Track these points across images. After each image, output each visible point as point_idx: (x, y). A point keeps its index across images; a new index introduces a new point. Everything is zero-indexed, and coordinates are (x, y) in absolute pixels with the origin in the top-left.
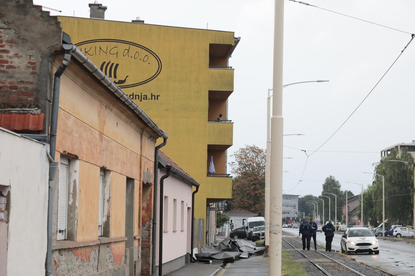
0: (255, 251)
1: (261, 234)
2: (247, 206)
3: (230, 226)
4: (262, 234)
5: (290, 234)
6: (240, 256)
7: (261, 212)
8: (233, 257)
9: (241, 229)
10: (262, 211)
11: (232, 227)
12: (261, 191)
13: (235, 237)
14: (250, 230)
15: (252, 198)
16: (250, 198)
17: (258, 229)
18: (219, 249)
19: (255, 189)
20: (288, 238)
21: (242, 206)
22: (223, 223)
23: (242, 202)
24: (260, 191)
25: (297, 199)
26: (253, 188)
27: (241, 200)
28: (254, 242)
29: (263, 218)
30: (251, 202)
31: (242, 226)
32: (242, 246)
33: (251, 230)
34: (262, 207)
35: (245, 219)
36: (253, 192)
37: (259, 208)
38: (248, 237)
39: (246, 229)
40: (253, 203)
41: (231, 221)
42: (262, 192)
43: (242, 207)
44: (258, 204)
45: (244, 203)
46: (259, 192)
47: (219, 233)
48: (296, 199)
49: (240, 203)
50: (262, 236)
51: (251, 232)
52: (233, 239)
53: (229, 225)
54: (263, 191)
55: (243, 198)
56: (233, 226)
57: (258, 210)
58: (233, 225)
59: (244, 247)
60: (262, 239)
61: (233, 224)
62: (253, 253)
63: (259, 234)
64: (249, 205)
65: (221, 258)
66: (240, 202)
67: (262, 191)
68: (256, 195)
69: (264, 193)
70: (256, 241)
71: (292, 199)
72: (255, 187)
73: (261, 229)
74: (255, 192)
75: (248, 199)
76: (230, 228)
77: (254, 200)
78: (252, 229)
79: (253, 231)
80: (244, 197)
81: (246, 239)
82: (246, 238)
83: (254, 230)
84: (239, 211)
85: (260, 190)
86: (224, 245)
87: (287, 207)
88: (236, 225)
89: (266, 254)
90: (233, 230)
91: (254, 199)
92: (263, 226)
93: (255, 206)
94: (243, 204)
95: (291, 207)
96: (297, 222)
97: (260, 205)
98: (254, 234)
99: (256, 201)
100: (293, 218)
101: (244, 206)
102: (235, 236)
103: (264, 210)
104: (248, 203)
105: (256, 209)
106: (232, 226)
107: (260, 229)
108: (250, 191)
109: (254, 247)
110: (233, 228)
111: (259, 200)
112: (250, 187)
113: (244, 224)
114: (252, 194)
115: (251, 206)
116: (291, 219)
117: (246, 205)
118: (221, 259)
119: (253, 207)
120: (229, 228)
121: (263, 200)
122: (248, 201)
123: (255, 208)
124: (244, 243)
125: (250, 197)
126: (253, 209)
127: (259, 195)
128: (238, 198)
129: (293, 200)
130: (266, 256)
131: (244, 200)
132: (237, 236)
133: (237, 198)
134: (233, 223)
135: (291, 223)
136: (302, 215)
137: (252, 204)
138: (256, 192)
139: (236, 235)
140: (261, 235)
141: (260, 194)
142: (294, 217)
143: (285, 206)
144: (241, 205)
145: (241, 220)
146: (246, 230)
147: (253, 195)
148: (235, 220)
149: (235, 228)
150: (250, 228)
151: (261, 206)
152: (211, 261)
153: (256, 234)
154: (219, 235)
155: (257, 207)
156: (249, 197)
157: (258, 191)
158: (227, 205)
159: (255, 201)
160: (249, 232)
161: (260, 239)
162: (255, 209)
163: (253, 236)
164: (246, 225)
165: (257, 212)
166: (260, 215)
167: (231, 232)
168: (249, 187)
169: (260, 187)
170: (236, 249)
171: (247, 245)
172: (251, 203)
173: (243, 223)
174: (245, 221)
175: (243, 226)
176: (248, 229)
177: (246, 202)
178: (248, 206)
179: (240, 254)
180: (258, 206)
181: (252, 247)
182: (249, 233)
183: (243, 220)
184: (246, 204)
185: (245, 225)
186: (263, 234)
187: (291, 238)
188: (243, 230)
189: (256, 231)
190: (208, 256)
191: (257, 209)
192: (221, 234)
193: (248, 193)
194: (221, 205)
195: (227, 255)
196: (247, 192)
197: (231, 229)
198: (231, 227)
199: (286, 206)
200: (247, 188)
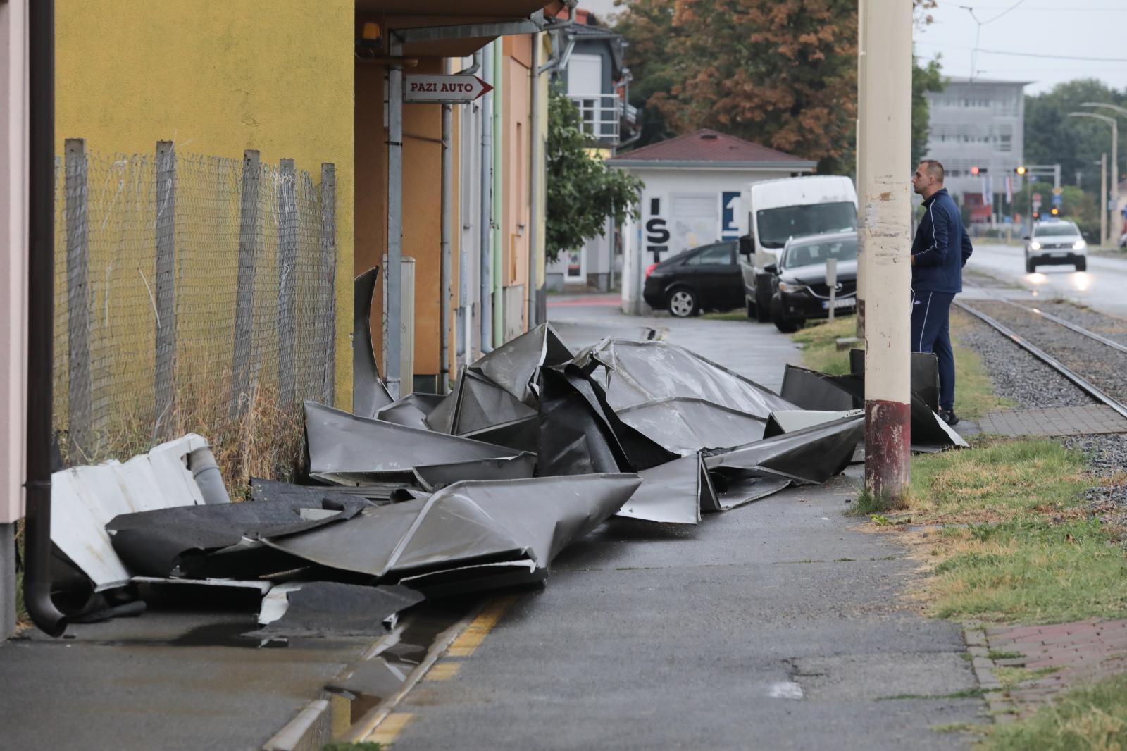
0: (775, 448)
1: (831, 282)
2: (752, 119)
3: (645, 233)
4: (838, 281)
5: (998, 277)
6: (624, 511)
7: (832, 152)
8: (516, 554)
9: (710, 255)
10: (841, 147)
11: (658, 237)
12: (836, 29)
13: (673, 304)
14: (764, 256)
15: (784, 75)
16: (769, 74)
17: (814, 253)
18: (456, 429)
19: (799, 21)
20: (1005, 306)
21: (723, 119)
22: (602, 218)
23: (728, 94)
24: (827, 34)
25: (1018, 101)
26: (789, 17)
27: (718, 84)
28: (788, 337)
29: (847, 180)
30: (777, 96)
31: (718, 234)
32: (660, 399)
33: (774, 256)
34: (844, 125)
35: (738, 194)
36: (789, 37)
37: (820, 131)
38: (750, 302)
39: (743, 252)
40: (789, 100)
41: (655, 205)
42: (839, 37)
43: (723, 125)
44: (818, 110)
45: (738, 100)
46: (820, 40)
47: (593, 278)
48: (1014, 101)
49: (714, 103)
50: (838, 295)
51: (772, 270)
52: (666, 312)
53: (640, 232)
54: (847, 33)
55: (729, 75)
56: (666, 235)
57: (817, 144)
58: (667, 227)
59: (676, 413)
60: (842, 312)
61: (663, 222)
62: (753, 464)
63: (820, 286)
64: (766, 112)
65: (392, 564)
66: (714, 98)
67: (841, 33)
68: (803, 53)
69: (853, 40)
70: (802, 327)
71: (992, 103)
72: (797, 9)
73: (834, 250)
74: (796, 37)
75: (759, 79)
76: (650, 249)
77: (797, 86)
78: (779, 253)
79: (783, 264)
80: (737, 71)
81: (744, 312)
82: (740, 303)
83: (792, 261)
84: (705, 142)
85: (830, 23)
86: (501, 388)
87: (966, 140)
88: (684, 230)
89: (871, 483)
90: (664, 256)
91: (796, 79)
92: (847, 233)
93: (801, 118)
94: (727, 111)
95: (986, 140)
96: (1018, 217)
97: (829, 114)
98: (790, 283)
99: (807, 91)
100: (996, 196)
101: (733, 120)
102: (679, 295)
103: (853, 144)
104: (756, 100)
105: (803, 136)
106: (660, 235)
107: (826, 253)
108: (769, 30)
109: (761, 405)
110: (665, 249)
111: (822, 85)
112: (770, 10)
113: (731, 225)
114: (782, 49)
115: (775, 116)
116: (988, 200)
117: (749, 115)
118: (392, 578)
119: (786, 122)
120: (640, 248)
121: (846, 84)
122: (756, 91)
123: (801, 129)
124: (676, 374)
125: (773, 69)
126: (787, 136)
127: (820, 55)
128: (701, 77)
129: (995, 106)
130: (875, 510)
131: (737, 83)
132: (688, 298)
133: (697, 73)
134: (663, 214)
135: (989, 220)
136: (1041, 179)
137: (781, 106)
138: (804, 38)
139: (685, 289)
140: (833, 292)
141: (826, 47)
142: (1000, 190)
143: (958, 137)
144: (718, 112)
145: (714, 198)
146: (742, 259)
147: (789, 54)
148: (676, 197)
149: (674, 248)
150: (763, 245)
151: (833, 117)
152: (273, 608)
153: (799, 282)
154: (595, 289)
155: (808, 122)
156: (763, 69)
157: (816, 32)
158: (636, 116)
159: (798, 93)
160: (759, 271)
161: (824, 314)
162: (801, 139)
163: (784, 295)
164: (741, 226)
165: (812, 154)
166: (826, 168)
167: (653, 274)
168: (762, 11)
169: (828, 10)
170: (578, 444)
171: (698, 392)
172: (774, 104)
173: (728, 216)
174: (734, 203)
175: (728, 233)
176: (753, 250)
177: (749, 96)
178: (758, 119)
179: (625, 496)
180: (817, 118)
181: (746, 409)
182: (760, 278)
183: (728, 197)
184: (748, 105)
185: (736, 229)
186: (849, 284)
187: (1017, 301)
188: (726, 261)
189: (800, 265)
190: (247, 542)
191: (810, 137)
192: (603, 283)
193: (756, 45)
194: (603, 113)
195: (462, 524)
196: (755, 37)
197: (651, 254)
198: (650, 239)
199: (962, 139)
200: (754, 12)
